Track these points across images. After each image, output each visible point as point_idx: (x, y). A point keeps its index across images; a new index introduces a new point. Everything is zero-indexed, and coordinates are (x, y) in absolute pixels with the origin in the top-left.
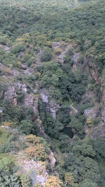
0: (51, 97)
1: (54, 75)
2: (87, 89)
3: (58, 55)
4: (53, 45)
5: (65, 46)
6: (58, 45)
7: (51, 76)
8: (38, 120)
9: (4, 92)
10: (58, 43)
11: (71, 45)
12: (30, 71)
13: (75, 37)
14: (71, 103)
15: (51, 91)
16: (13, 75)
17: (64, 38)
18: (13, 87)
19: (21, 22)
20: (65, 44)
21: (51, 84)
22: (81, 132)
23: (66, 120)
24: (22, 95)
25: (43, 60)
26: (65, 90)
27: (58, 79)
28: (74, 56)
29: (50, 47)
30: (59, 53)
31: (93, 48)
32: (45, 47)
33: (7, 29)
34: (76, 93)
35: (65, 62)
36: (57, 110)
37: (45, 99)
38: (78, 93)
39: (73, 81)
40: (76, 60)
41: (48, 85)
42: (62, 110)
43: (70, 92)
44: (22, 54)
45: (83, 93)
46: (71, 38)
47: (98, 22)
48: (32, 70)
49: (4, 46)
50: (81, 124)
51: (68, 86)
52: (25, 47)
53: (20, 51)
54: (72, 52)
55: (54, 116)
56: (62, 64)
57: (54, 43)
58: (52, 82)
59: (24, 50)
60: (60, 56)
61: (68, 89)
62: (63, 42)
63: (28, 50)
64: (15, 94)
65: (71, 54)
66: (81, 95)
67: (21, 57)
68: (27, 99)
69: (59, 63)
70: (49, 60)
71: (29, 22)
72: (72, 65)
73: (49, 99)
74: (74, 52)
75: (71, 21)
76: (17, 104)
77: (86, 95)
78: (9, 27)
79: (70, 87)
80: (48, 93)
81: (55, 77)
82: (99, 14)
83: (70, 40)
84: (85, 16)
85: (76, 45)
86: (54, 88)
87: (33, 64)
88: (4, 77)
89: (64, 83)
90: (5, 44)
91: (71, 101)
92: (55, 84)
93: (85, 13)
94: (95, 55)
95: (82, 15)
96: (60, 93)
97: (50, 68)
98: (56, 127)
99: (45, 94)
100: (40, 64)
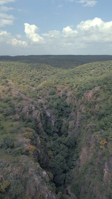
0: (52, 114)
1: (55, 102)
2: (72, 111)
3: (59, 92)
4: (57, 87)
5: (64, 88)
6: (60, 87)
7: (53, 103)
8: (40, 124)
9: (22, 108)
10: (60, 86)
11: (67, 87)
12: (43, 100)
13: (69, 83)
14: (64, 118)
15: (52, 110)
16: (29, 101)
17: (63, 84)
18: (27, 106)
19: (45, 75)
20: (64, 86)
21: (53, 107)
22: (65, 133)
23: (59, 127)
24: (31, 110)
25: (50, 94)
26: (60, 111)
27: (56, 104)
28: (68, 93)
29: (55, 88)
30: (60, 91)
31: (77, 89)
32: (52, 88)
33: (36, 79)
34: (66, 112)
35: (63, 96)
36: (55, 121)
37: (48, 114)
38: (67, 112)
39: (65, 106)
40: (69, 95)
41: (51, 108)
42: (58, 121)
43: (63, 112)
44: (41, 91)
45: (70, 113)
46: (67, 83)
47: (84, 76)
48: (44, 99)
49: (33, 87)
50: (66, 129)
51: (62, 108)
52: (43, 87)
53: (40, 90)
54: (67, 90)
55: (53, 124)
56: (61, 97)
57: (58, 86)
58: (53, 106)
59: (42, 89)
60: (60, 93)
61: (62, 110)
62: (63, 85)
63: (44, 89)
64: (28, 110)
65: (66, 92)
66: (68, 113)
67: (40, 93)
68: (34, 113)
69: (59, 96)
70: (53, 94)
71: (49, 75)
72: (66, 97)
73: (51, 115)
74: (68, 91)
75: (71, 75)
76: (29, 115)
77: (71, 113)
78: (38, 77)
79: (63, 109)
80: (51, 112)
81: (55, 104)
82: (86, 71)
83: (66, 85)
84: (78, 72)
85: (69, 87)
86: (54, 109)
87: (44, 97)
88: (24, 101)
89: (60, 106)
90: (34, 86)
91: (64, 117)
92: (55, 107)
93: (78, 70)
94: (76, 92)
95: (77, 72)
96: (58, 112)
97: (53, 99)
98: (52, 129)
99: (49, 112)
100: (48, 96)
